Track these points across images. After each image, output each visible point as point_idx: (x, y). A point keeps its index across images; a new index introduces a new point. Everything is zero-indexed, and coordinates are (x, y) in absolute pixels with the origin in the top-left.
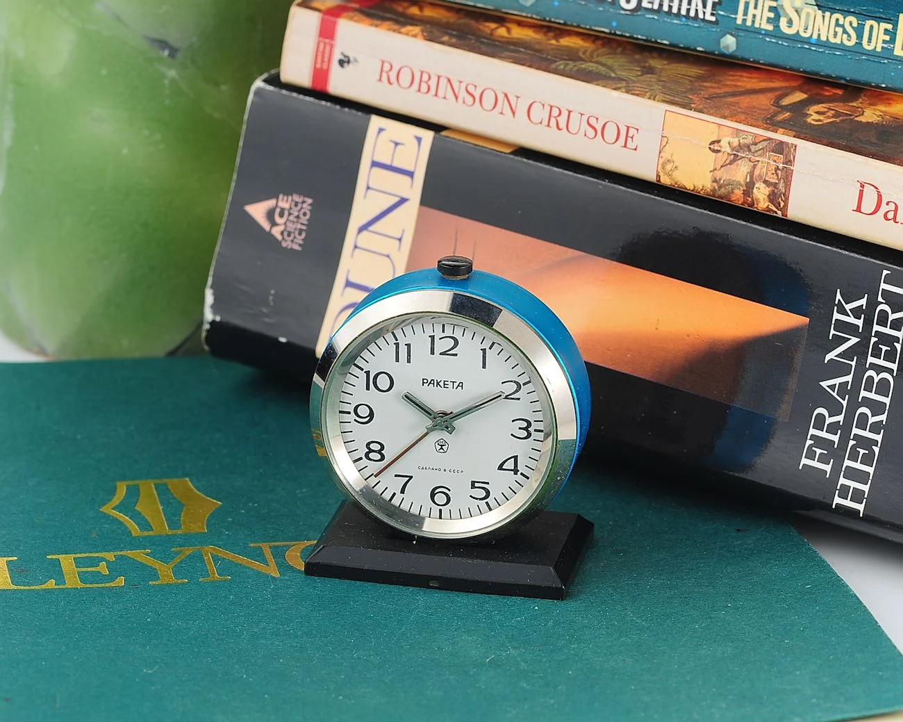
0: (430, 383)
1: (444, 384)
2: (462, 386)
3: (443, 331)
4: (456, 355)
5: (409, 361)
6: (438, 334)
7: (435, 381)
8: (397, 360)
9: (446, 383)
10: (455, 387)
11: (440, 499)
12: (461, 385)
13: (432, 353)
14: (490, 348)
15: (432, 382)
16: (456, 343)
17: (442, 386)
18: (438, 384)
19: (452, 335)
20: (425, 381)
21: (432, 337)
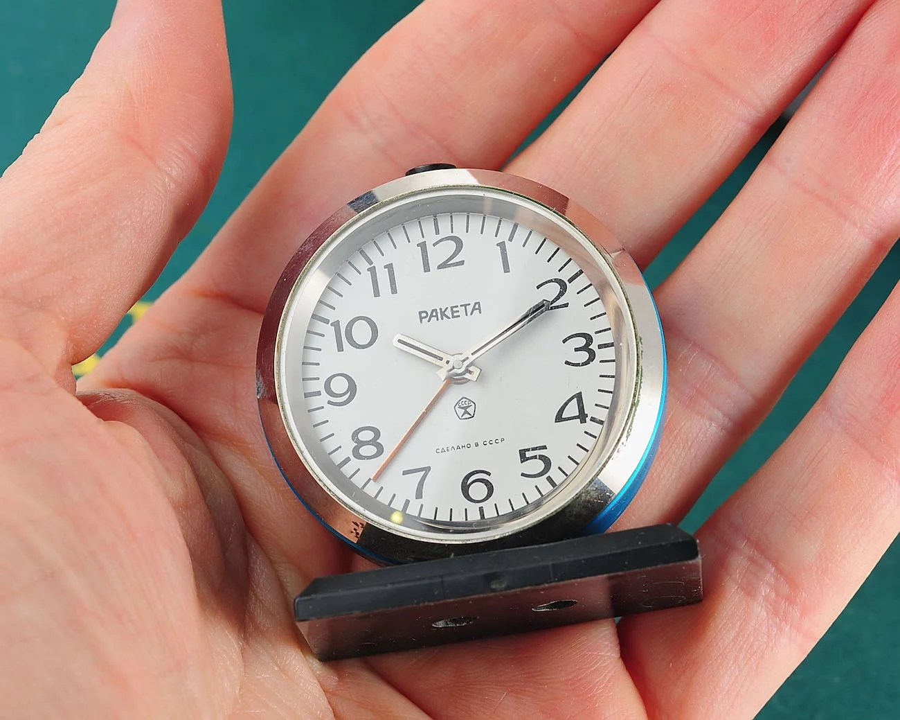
0: (432, 316)
1: (453, 312)
2: (479, 309)
3: (437, 232)
4: (462, 263)
5: (394, 290)
6: (431, 237)
7: (439, 311)
8: (377, 294)
9: (454, 309)
10: (469, 312)
11: (478, 491)
12: (477, 307)
13: (427, 268)
14: (511, 239)
15: (434, 314)
16: (460, 245)
17: (451, 317)
18: (443, 314)
19: (452, 235)
20: (424, 315)
21: (423, 246)
